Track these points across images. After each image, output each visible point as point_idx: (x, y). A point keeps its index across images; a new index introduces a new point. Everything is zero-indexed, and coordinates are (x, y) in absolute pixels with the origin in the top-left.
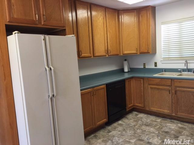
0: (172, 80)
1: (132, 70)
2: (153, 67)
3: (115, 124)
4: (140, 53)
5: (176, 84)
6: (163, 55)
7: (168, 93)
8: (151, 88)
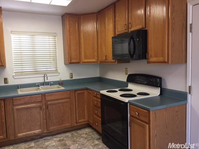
0: (42, 94)
2: (3, 84)
5: (48, 98)
6: (14, 69)
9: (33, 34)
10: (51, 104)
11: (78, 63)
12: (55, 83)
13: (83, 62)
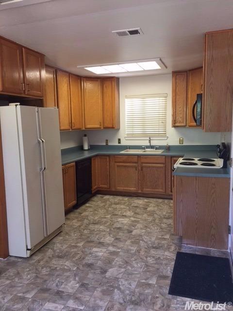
0: (139, 156)
1: (92, 148)
2: (117, 144)
3: (83, 207)
4: (104, 128)
5: (143, 160)
6: (127, 131)
7: (135, 170)
8: (118, 166)
9: (143, 97)
10: (145, 167)
11: (184, 126)
12: (160, 148)
13: (190, 126)
